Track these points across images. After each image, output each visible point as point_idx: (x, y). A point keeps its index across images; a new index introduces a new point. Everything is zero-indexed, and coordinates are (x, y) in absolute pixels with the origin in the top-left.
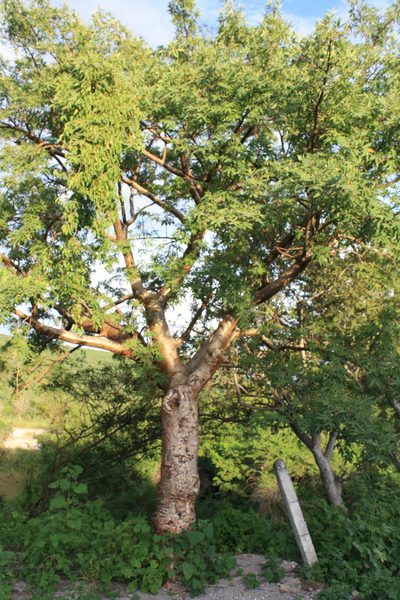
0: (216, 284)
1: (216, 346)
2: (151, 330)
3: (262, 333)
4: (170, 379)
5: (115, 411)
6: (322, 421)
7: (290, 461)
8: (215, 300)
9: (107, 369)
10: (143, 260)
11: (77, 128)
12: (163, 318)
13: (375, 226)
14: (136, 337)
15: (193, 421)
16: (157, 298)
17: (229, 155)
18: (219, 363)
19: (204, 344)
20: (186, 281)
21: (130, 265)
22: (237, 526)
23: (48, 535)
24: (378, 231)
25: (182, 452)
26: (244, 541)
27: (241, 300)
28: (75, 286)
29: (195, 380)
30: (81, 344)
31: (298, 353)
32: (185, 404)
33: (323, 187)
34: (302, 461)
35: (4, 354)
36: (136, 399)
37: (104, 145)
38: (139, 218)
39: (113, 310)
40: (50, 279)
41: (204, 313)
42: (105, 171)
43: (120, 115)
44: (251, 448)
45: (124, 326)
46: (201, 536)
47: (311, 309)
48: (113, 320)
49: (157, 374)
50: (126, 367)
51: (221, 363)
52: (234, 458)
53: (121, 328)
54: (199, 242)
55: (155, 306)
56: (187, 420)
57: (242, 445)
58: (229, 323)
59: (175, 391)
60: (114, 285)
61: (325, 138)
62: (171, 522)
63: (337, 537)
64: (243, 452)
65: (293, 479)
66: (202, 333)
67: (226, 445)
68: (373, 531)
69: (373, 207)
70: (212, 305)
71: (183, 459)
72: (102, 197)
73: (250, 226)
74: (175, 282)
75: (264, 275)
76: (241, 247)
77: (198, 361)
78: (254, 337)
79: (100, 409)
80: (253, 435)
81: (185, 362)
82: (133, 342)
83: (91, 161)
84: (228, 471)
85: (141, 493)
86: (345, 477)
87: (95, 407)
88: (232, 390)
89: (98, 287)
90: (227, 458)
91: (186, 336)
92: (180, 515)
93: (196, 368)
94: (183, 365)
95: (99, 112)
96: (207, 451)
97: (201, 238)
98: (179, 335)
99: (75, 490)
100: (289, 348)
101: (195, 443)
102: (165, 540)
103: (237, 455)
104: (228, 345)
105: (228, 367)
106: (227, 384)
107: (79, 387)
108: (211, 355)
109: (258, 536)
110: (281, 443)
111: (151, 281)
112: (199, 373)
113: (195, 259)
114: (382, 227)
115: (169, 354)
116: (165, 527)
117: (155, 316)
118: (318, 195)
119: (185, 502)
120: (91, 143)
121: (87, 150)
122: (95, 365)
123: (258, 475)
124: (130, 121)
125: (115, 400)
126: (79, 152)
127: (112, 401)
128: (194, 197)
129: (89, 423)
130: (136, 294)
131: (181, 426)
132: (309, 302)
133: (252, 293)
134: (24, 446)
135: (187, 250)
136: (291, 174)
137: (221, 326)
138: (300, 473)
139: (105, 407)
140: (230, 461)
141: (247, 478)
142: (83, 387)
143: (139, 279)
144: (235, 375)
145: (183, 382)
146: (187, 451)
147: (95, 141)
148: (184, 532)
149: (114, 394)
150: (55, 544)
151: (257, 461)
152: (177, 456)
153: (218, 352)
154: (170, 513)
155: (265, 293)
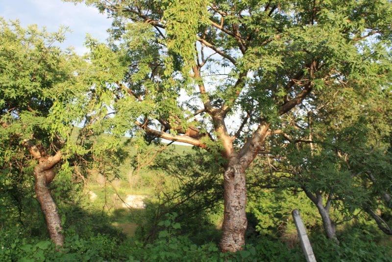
0: (256, 103)
1: (256, 141)
2: (216, 131)
3: (284, 132)
4: (229, 161)
5: (194, 182)
6: (319, 185)
7: (305, 215)
8: (255, 112)
9: (188, 156)
10: (210, 89)
11: (171, 14)
12: (223, 123)
13: (351, 67)
14: (207, 136)
15: (242, 186)
16: (220, 112)
17: (262, 25)
18: (258, 150)
19: (249, 140)
20: (237, 100)
21: (203, 92)
22: (270, 250)
23: (158, 252)
24: (352, 70)
25: (236, 204)
26: (274, 259)
27: (271, 112)
28: (171, 106)
29: (244, 161)
30: (174, 140)
31: (308, 145)
32: (238, 176)
33: (318, 46)
34: (313, 216)
35: (126, 147)
36: (207, 174)
37: (187, 23)
38: (208, 63)
39: (193, 119)
40: (156, 102)
41: (248, 120)
42: (189, 37)
43: (196, 4)
44: (280, 207)
45: (199, 129)
46: (248, 254)
47: (316, 116)
48: (193, 126)
49: (221, 158)
50: (201, 155)
51: (258, 151)
52: (269, 213)
53: (198, 130)
54: (244, 77)
55: (218, 116)
56: (239, 185)
57: (274, 205)
58: (264, 126)
59: (232, 168)
60: (192, 103)
61: (321, 13)
62: (230, 245)
63: (331, 256)
64: (275, 210)
65: (308, 227)
66: (248, 133)
67: (264, 205)
68: (354, 253)
69: (349, 56)
70: (254, 115)
71: (237, 208)
72: (187, 53)
73: (275, 69)
74: (230, 102)
75: (286, 97)
76: (270, 79)
77: (246, 149)
78: (281, 134)
79: (185, 181)
80: (281, 199)
81: (237, 151)
82: (206, 139)
83: (180, 33)
84: (266, 221)
85: (210, 233)
86: (337, 222)
87: (181, 180)
88: (267, 168)
89: (182, 105)
90: (264, 213)
91: (237, 135)
92: (235, 241)
93: (244, 154)
94: (236, 153)
95: (184, 3)
96: (251, 209)
97: (246, 75)
98: (233, 134)
99: (174, 227)
100: (302, 141)
101: (244, 199)
102: (227, 255)
103: (271, 212)
104: (264, 139)
105: (264, 153)
106: (264, 164)
107: (172, 167)
108: (253, 146)
109: (283, 256)
110: (300, 204)
111: (215, 100)
112: (246, 157)
113: (242, 87)
114: (355, 68)
115: (228, 145)
116: (226, 248)
117: (218, 123)
118: (315, 50)
119: (238, 234)
120: (180, 22)
121: (177, 26)
122: (181, 154)
123: (285, 224)
124: (202, 7)
125: (194, 175)
126: (173, 28)
127: (192, 176)
128: (241, 48)
129: (178, 190)
130: (207, 109)
131: (235, 189)
132: (315, 112)
133: (278, 108)
134: (135, 206)
135: (237, 82)
136: (299, 38)
137: (259, 128)
138: (312, 223)
139: (188, 180)
140: (267, 216)
141: (278, 226)
142: (174, 167)
143: (208, 100)
144: (269, 159)
145: (236, 162)
146: (239, 203)
147: (182, 21)
148: (238, 251)
149: (193, 172)
150: (163, 258)
151: (284, 216)
152: (234, 207)
153: (258, 144)
154: (230, 240)
155: (286, 107)
